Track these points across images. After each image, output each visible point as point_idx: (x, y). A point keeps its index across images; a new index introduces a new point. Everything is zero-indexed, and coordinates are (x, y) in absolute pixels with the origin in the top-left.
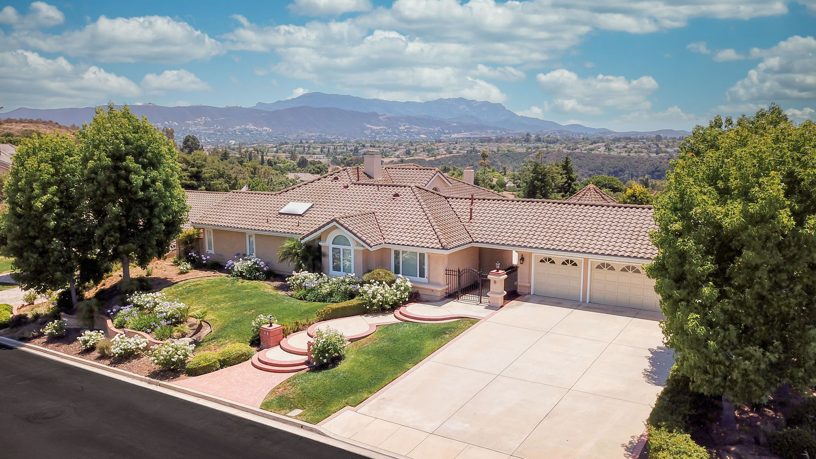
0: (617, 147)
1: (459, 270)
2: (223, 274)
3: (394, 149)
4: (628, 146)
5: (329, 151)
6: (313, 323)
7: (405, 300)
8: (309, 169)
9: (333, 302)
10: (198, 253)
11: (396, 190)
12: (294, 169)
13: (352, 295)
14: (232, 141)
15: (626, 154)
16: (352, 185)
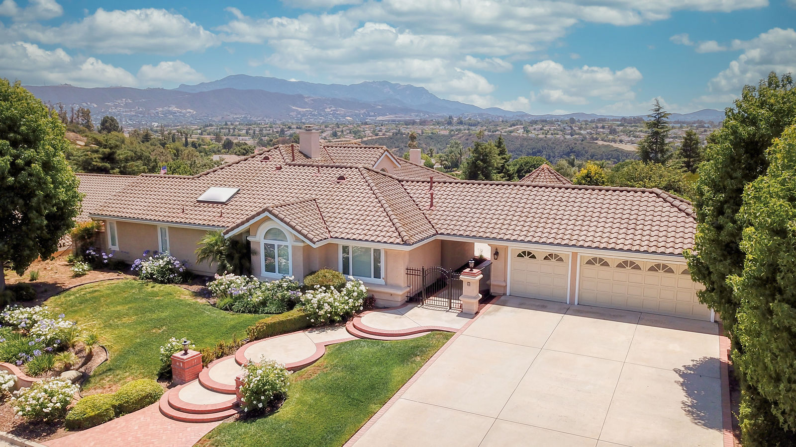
0: (535, 129)
1: (423, 269)
2: (128, 276)
3: (321, 131)
4: (545, 128)
5: (254, 133)
6: (242, 345)
7: (359, 309)
8: (235, 151)
9: (267, 313)
10: (98, 250)
11: (341, 172)
12: (219, 151)
13: (291, 304)
14: (154, 123)
15: (544, 136)
16: (285, 167)
